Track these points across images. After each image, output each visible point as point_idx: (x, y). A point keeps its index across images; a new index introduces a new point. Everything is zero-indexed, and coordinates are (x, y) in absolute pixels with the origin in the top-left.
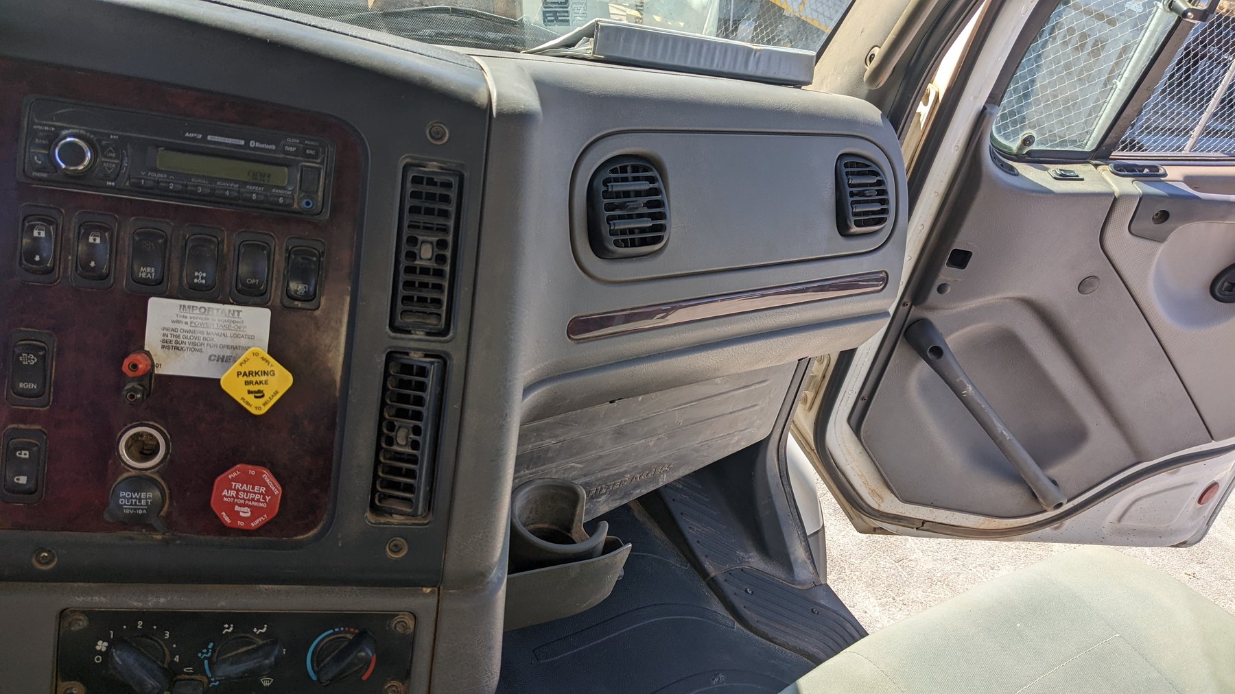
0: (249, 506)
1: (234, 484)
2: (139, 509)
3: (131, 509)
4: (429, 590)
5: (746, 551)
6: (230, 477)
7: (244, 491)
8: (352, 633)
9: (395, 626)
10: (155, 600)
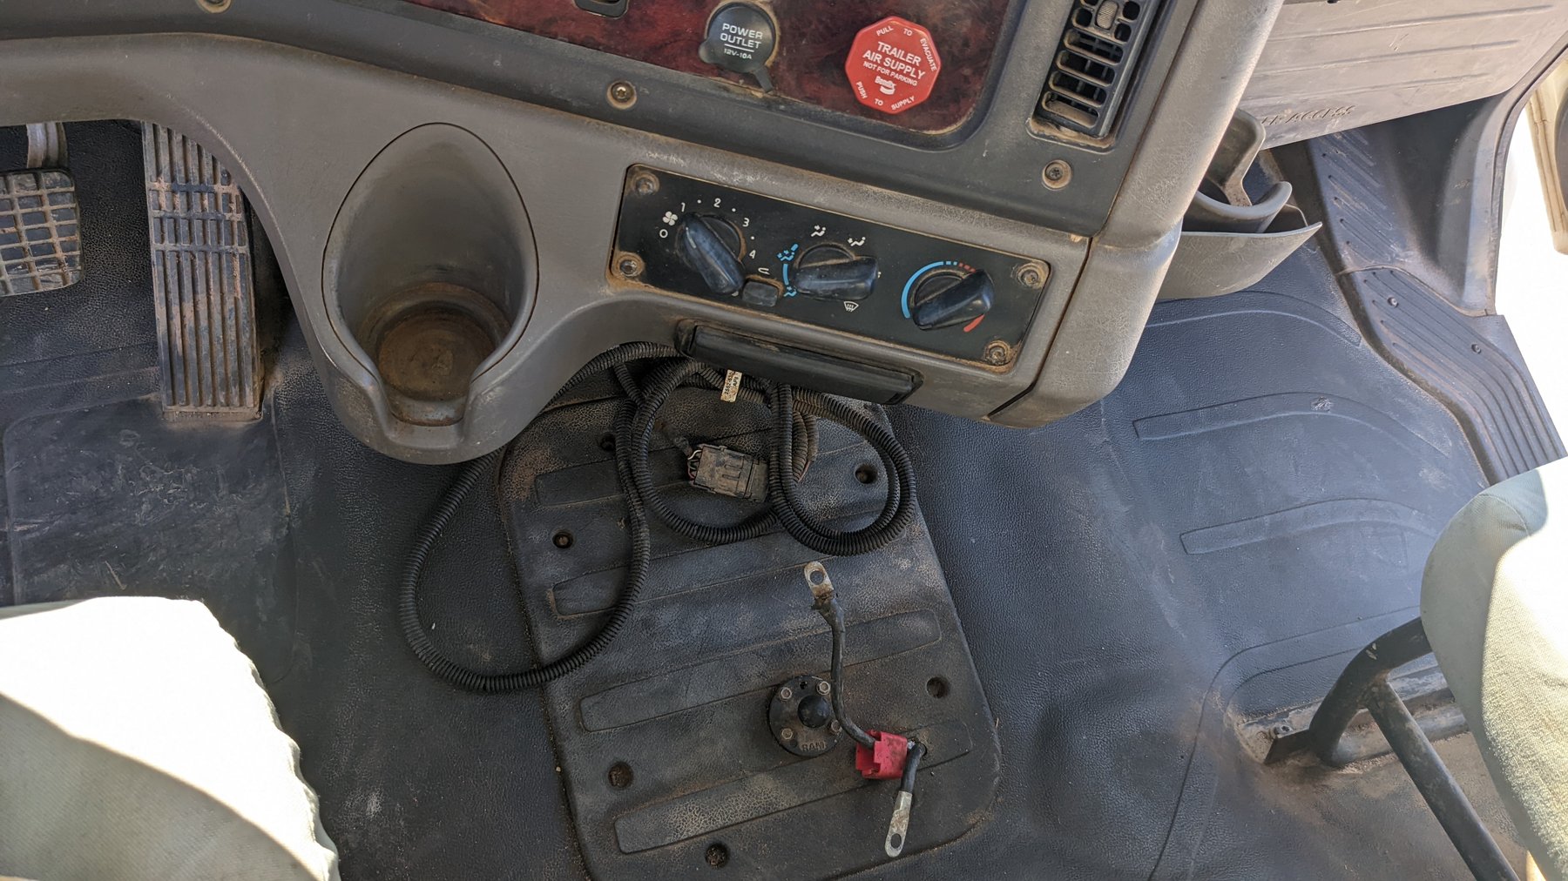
0: (895, 81)
1: (881, 44)
2: (744, 52)
3: (734, 50)
4: (1078, 239)
5: (1404, 247)
6: (878, 32)
7: (892, 57)
8: (966, 272)
9: (1023, 276)
10: (741, 177)
